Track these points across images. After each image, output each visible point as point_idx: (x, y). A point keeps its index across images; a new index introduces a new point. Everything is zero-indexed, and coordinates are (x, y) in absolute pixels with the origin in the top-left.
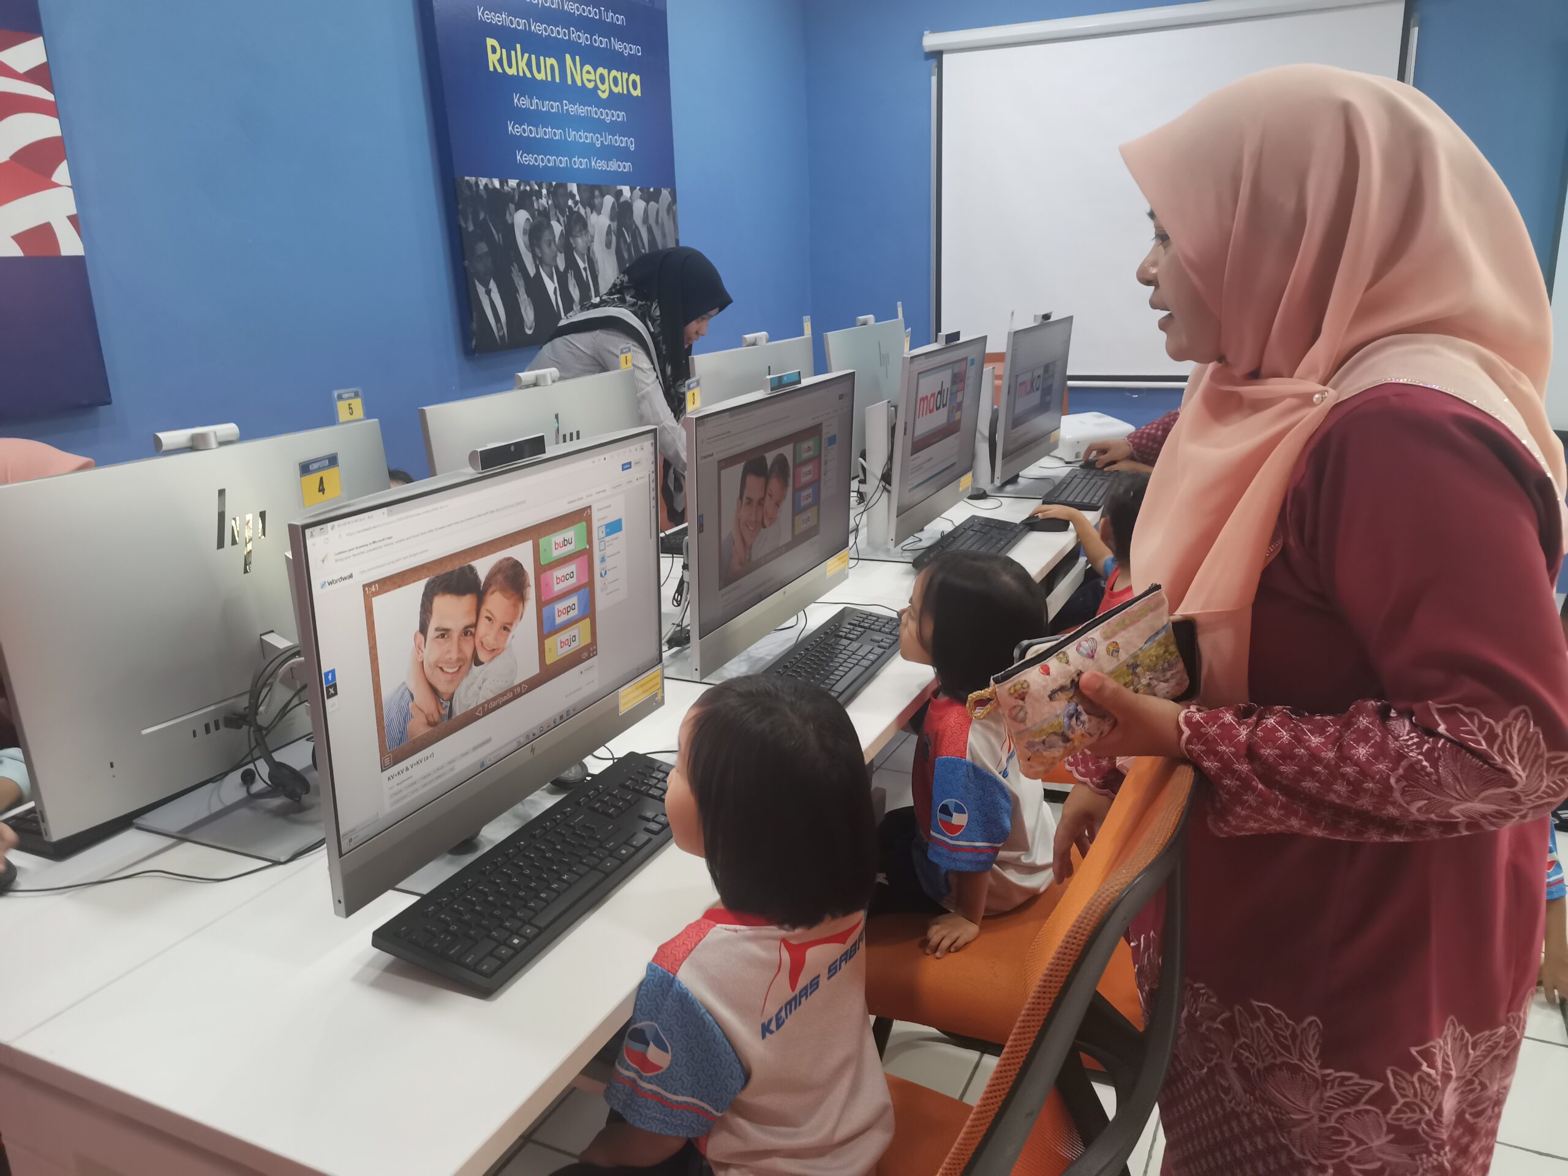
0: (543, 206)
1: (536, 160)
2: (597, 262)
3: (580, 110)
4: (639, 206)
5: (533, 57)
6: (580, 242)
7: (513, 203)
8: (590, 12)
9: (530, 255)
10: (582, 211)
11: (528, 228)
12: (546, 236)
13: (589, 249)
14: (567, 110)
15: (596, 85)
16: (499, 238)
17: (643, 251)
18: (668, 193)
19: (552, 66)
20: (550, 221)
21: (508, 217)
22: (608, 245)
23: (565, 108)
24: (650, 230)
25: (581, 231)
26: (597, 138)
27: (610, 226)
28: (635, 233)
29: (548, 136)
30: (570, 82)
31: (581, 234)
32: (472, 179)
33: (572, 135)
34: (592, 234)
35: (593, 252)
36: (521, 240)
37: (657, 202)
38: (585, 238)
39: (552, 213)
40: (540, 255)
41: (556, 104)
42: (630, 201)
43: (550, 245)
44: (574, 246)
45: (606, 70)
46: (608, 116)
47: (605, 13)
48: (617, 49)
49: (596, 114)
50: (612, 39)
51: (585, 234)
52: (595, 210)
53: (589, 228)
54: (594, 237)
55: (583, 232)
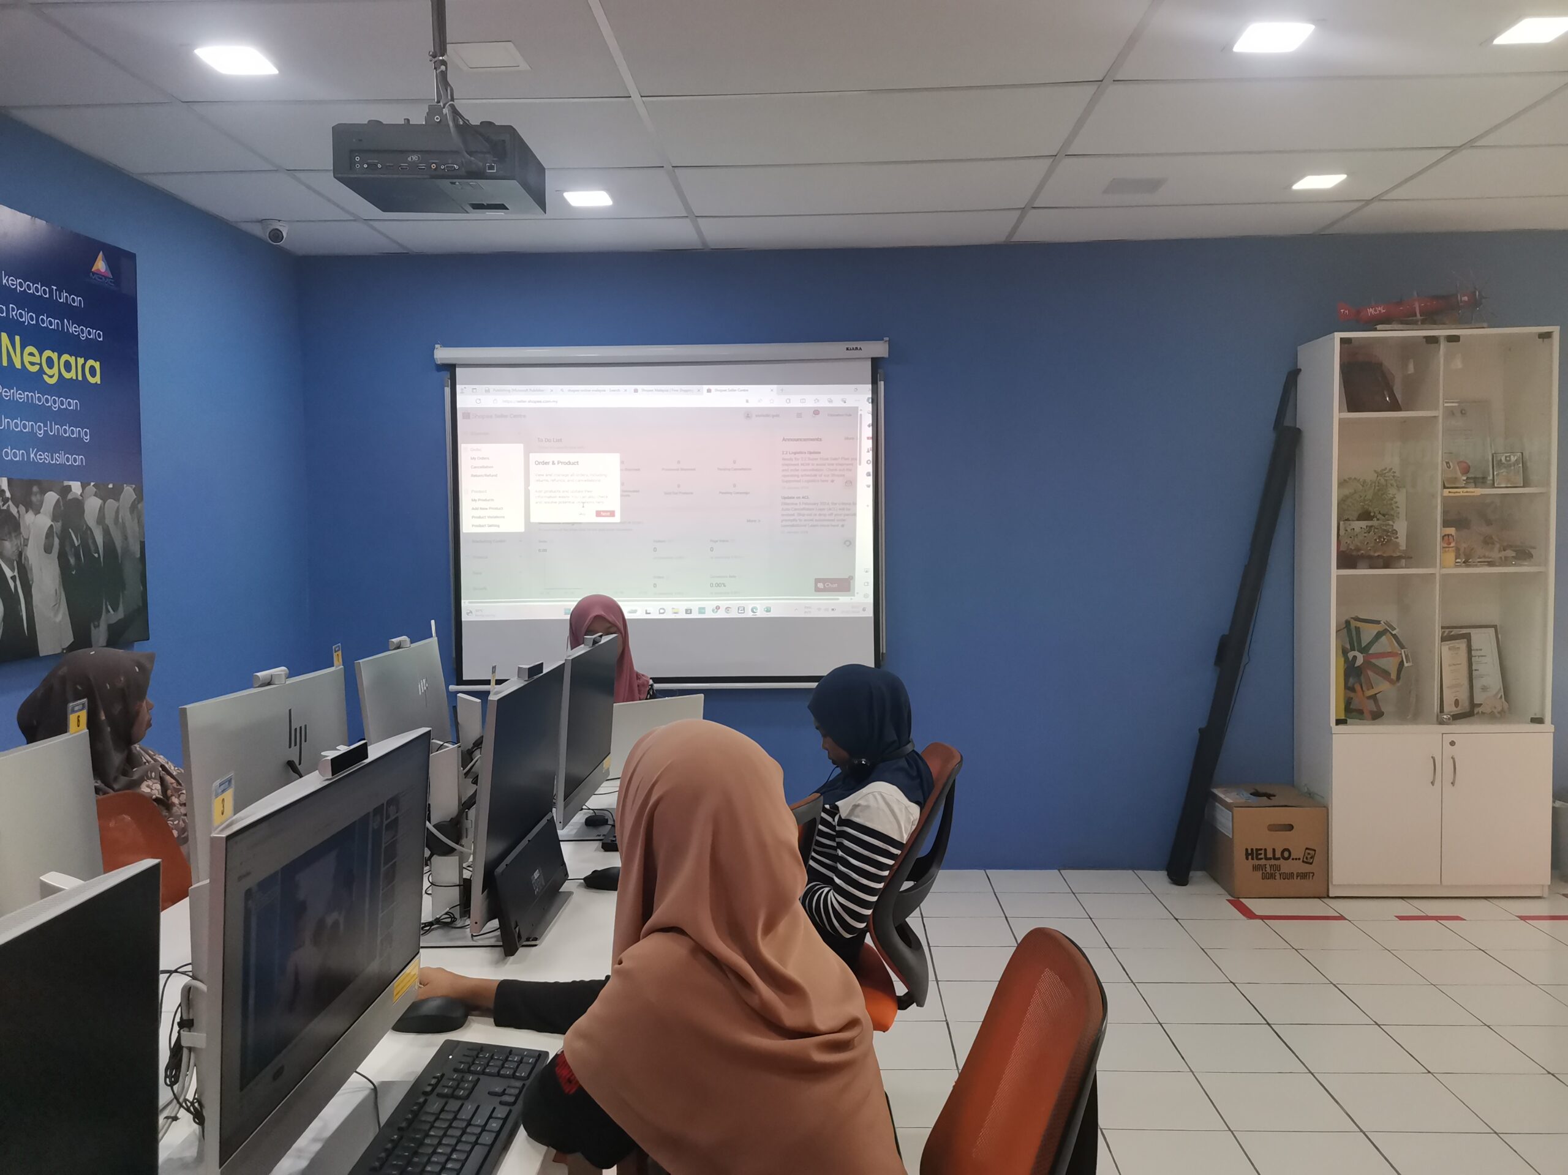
2: (31, 569)
3: (20, 396)
4: (92, 505)
6: (9, 547)
8: (37, 289)
10: (14, 510)
13: (20, 554)
15: (41, 370)
17: (96, 555)
18: (131, 490)
22: (48, 549)
24: (106, 532)
25: (10, 533)
26: (40, 428)
27: (51, 526)
28: (86, 534)
30: (5, 363)
31: (11, 537)
33: (5, 424)
34: (25, 537)
35: (26, 558)
37: (118, 500)
38: (15, 542)
42: (81, 498)
45: (56, 354)
46: (55, 403)
47: (58, 293)
48: (71, 332)
49: (40, 400)
50: (65, 320)
51: (15, 536)
52: (32, 508)
53: (22, 529)
54: (28, 540)
55: (13, 535)
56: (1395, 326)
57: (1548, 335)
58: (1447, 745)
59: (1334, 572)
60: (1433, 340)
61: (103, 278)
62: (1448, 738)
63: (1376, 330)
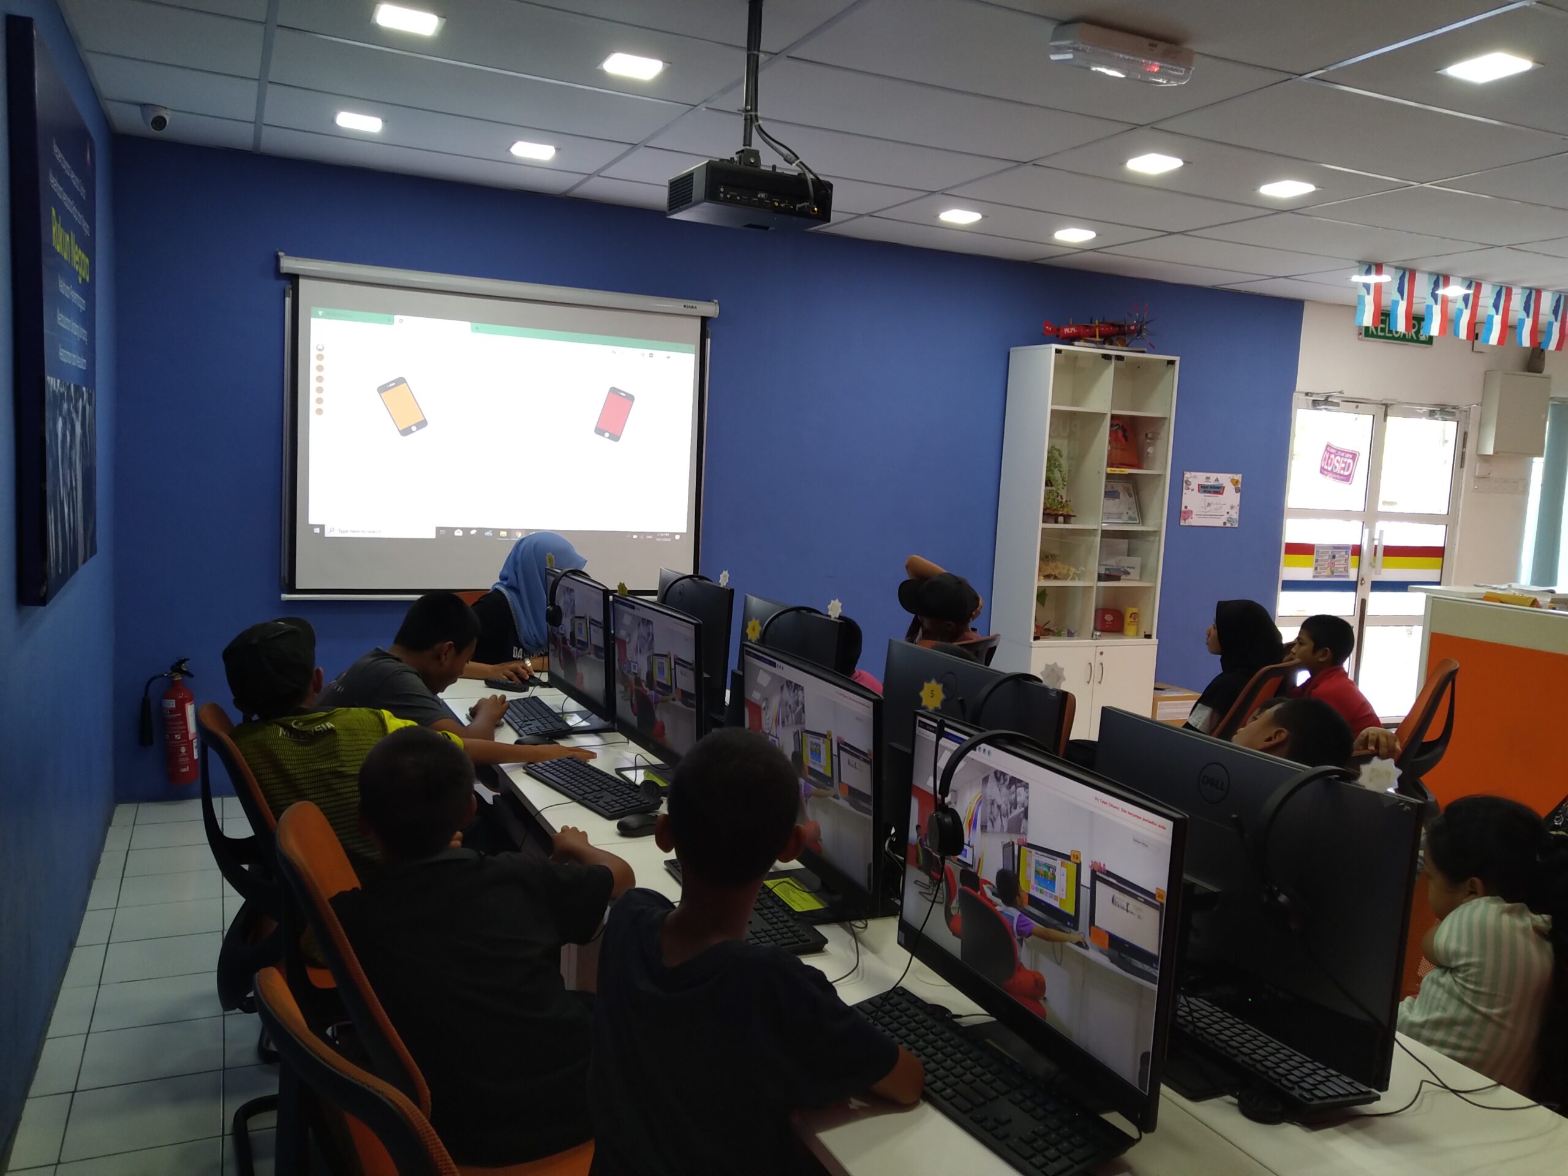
6: (73, 455)
9: (62, 473)
10: (74, 417)
11: (61, 439)
13: (75, 463)
34: (76, 445)
35: (76, 468)
36: (60, 454)
37: (92, 406)
38: (75, 450)
42: (85, 405)
44: (72, 460)
56: (1082, 343)
57: (1172, 363)
58: (1098, 654)
59: (1041, 525)
60: (1107, 357)
62: (1100, 649)
63: (1073, 345)
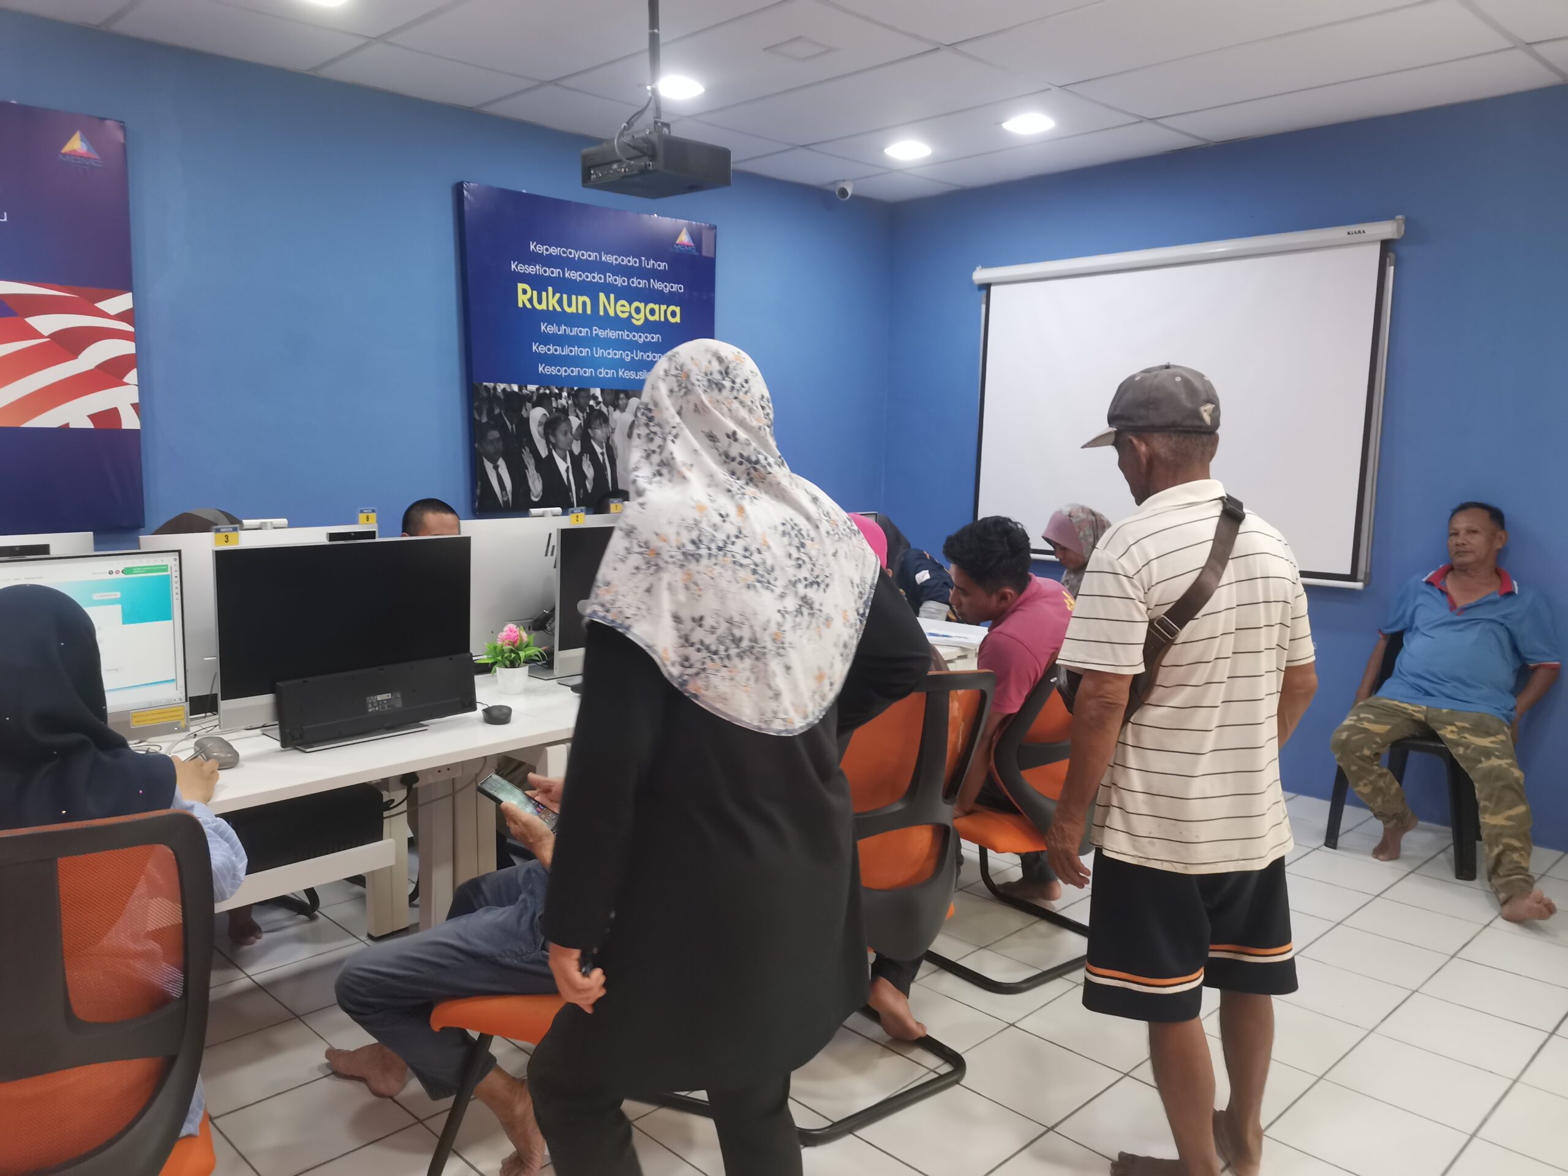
0: (562, 404)
1: (559, 371)
2: (616, 449)
3: (612, 334)
5: (565, 297)
6: (599, 433)
7: (529, 402)
8: (631, 261)
9: (543, 442)
10: (604, 409)
11: (544, 421)
12: (563, 427)
13: (608, 438)
14: (597, 335)
15: (631, 315)
16: (512, 429)
19: (584, 303)
20: (568, 415)
21: (524, 413)
23: (594, 332)
25: (601, 424)
26: (627, 355)
29: (573, 353)
30: (602, 313)
31: (601, 427)
32: (491, 385)
33: (600, 353)
34: (613, 427)
35: (613, 441)
36: (535, 430)
38: (604, 430)
39: (571, 410)
40: (554, 442)
41: (584, 331)
43: (566, 434)
44: (592, 435)
45: (643, 304)
46: (641, 338)
47: (646, 261)
48: (656, 287)
49: (628, 336)
50: (652, 280)
51: (605, 427)
52: (619, 408)
53: (611, 422)
54: (614, 429)
55: (603, 425)
61: (686, 247)
